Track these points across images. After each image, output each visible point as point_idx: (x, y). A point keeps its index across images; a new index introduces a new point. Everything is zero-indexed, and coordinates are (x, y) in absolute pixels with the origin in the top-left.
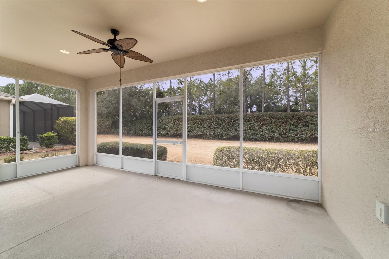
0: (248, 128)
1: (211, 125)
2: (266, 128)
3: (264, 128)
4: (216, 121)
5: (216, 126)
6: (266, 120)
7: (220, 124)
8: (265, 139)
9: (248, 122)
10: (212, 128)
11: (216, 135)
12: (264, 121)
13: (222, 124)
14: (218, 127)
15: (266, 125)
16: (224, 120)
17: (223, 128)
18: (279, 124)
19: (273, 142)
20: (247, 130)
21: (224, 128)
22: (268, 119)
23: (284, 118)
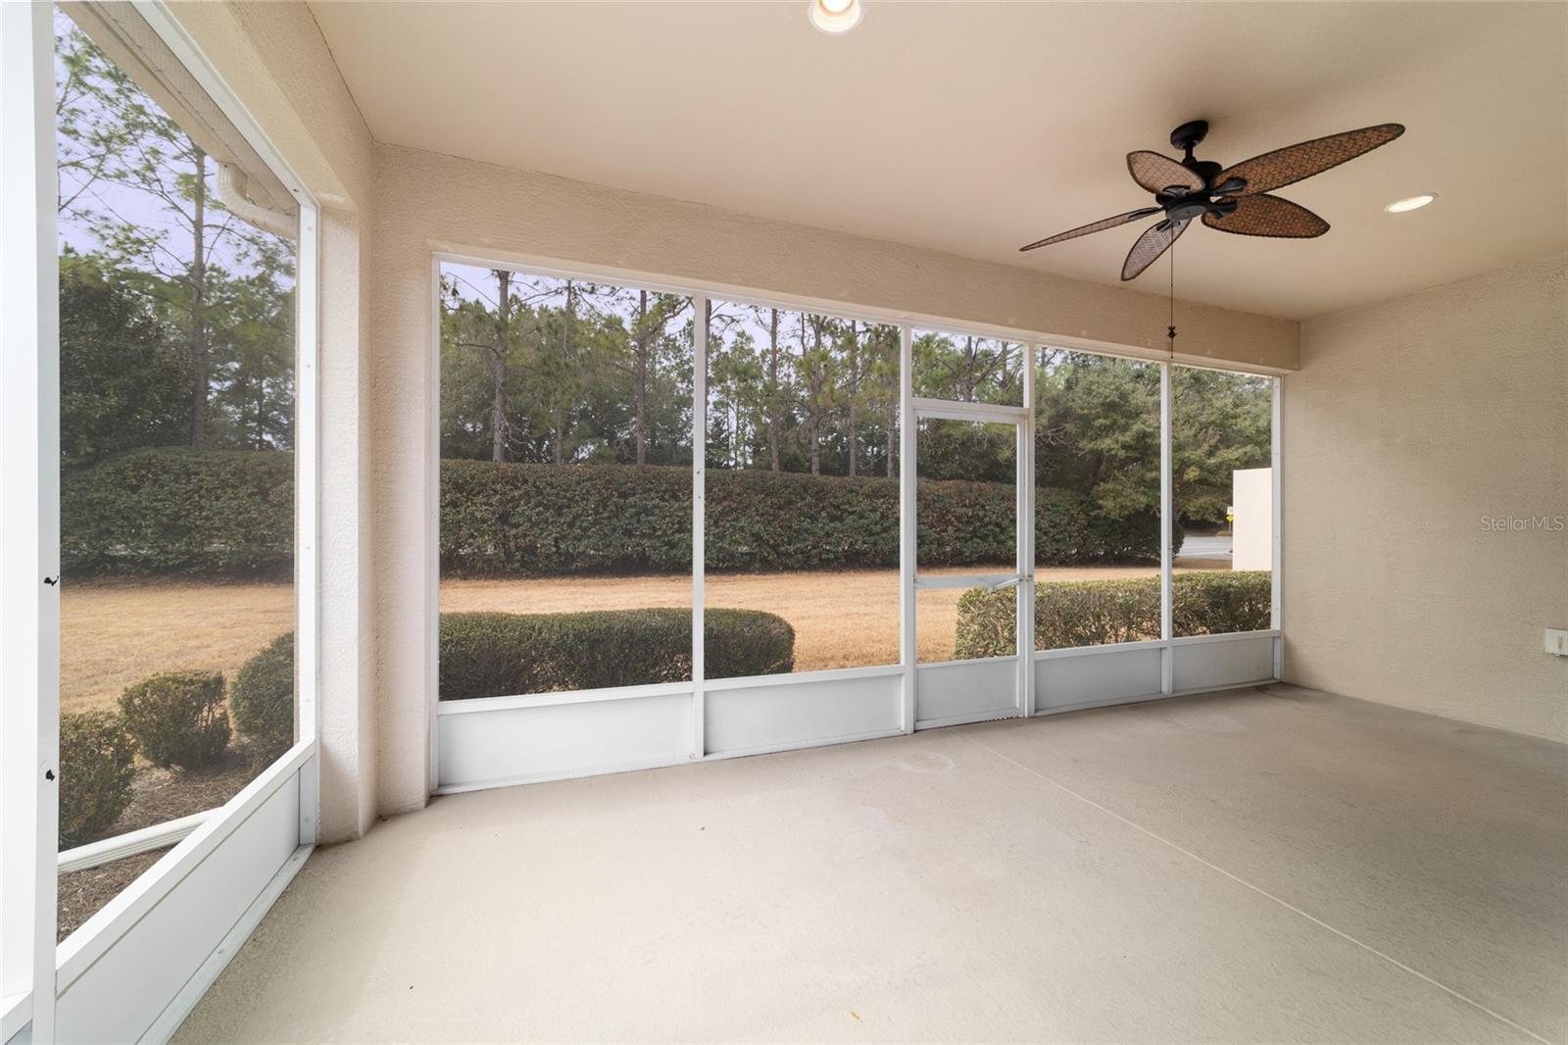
0: (673, 524)
1: (513, 508)
2: (734, 523)
3: (728, 525)
4: (540, 492)
5: (538, 514)
6: (734, 496)
7: (560, 508)
8: (730, 564)
9: (672, 502)
10: (517, 526)
11: (536, 556)
12: (725, 498)
13: (569, 507)
14: (550, 520)
15: (734, 515)
16: (579, 489)
17: (571, 525)
18: (772, 512)
19: (751, 572)
20: (673, 533)
21: (578, 524)
22: (739, 495)
23: (783, 493)
